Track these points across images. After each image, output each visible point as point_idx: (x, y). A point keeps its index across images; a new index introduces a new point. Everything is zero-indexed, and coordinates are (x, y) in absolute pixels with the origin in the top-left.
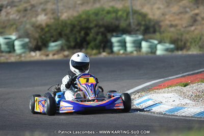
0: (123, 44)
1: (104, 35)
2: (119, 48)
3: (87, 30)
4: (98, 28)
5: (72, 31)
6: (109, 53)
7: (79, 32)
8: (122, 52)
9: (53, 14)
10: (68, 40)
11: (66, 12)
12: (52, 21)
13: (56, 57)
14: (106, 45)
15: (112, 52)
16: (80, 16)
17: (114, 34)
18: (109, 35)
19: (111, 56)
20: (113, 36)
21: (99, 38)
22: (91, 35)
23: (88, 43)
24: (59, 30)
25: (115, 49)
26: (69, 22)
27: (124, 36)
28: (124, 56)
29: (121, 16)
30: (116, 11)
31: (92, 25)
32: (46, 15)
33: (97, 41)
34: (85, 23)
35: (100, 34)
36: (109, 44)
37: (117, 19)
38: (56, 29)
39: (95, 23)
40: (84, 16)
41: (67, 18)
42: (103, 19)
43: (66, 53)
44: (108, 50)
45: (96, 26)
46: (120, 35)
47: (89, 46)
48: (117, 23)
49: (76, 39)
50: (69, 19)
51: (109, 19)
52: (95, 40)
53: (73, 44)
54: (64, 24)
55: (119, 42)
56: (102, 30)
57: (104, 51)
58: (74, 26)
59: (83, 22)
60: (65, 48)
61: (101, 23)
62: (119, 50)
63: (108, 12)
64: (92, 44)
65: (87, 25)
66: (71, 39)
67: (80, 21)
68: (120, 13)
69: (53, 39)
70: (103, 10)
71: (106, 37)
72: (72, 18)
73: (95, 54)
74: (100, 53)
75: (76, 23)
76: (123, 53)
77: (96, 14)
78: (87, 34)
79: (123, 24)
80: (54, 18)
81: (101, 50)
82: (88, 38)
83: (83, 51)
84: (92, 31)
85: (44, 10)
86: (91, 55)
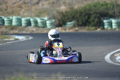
0: (110, 24)
1: (99, 18)
2: (108, 26)
3: (89, 15)
5: (80, 15)
6: (102, 29)
7: (85, 16)
8: (109, 28)
9: (69, 5)
10: (78, 21)
12: (69, 9)
13: (71, 31)
14: (100, 24)
15: (104, 28)
16: (85, 7)
17: (105, 18)
18: (102, 19)
19: (103, 31)
20: (104, 19)
21: (96, 20)
22: (92, 18)
23: (90, 23)
24: (73, 15)
25: (106, 27)
26: (79, 10)
27: (111, 19)
28: (111, 31)
29: (110, 8)
30: (107, 5)
31: (92, 12)
32: (65, 6)
33: (95, 22)
35: (97, 18)
36: (102, 24)
37: (107, 9)
38: (71, 15)
39: (94, 11)
40: (88, 7)
41: (77, 8)
42: (99, 9)
43: (77, 29)
44: (101, 27)
45: (95, 13)
46: (108, 18)
47: (90, 25)
48: (107, 11)
49: (82, 21)
50: (79, 8)
51: (102, 9)
52: (94, 21)
53: (80, 23)
54: (76, 12)
55: (108, 22)
56: (98, 15)
57: (99, 28)
58: (81, 13)
59: (87, 11)
60: (76, 25)
61: (97, 11)
62: (108, 28)
63: (102, 5)
64: (92, 24)
65: (89, 12)
66: (80, 20)
67: (85, 10)
68: (109, 6)
69: (69, 20)
70: (99, 4)
71: (100, 19)
73: (94, 30)
74: (96, 29)
75: (83, 11)
76: (110, 29)
77: (95, 6)
78: (89, 18)
79: (111, 12)
80: (70, 8)
81: (97, 27)
82: (90, 20)
83: (87, 27)
84: (92, 16)
85: (64, 3)
86: (91, 30)
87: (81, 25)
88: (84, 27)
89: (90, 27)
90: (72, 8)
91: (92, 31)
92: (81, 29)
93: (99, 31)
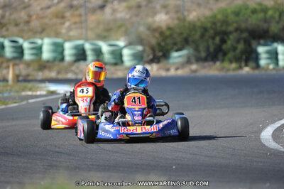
0: (274, 56)
1: (247, 42)
2: (269, 61)
3: (224, 35)
4: (239, 32)
5: (202, 36)
6: (253, 68)
7: (213, 38)
8: (271, 67)
9: (177, 12)
10: (197, 49)
11: (195, 10)
12: (176, 22)
13: (180, 72)
14: (250, 57)
15: (258, 66)
16: (214, 16)
17: (262, 42)
18: (254, 43)
19: (256, 72)
20: (259, 44)
21: (241, 46)
22: (229, 43)
23: (225, 54)
24: (185, 35)
25: (263, 62)
26: (199, 24)
27: (275, 45)
28: (274, 72)
29: (272, 17)
30: (265, 10)
31: (231, 28)
32: (167, 13)
33: (238, 51)
34: (222, 26)
35: (242, 42)
36: (254, 55)
37: (265, 21)
38: (181, 34)
39: (235, 25)
40: (219, 16)
41: (196, 19)
42: (247, 20)
43: (194, 67)
44: (252, 64)
45: (236, 30)
46: (269, 43)
47: (226, 58)
48: (265, 26)
49: (208, 48)
50: (199, 20)
51: (254, 21)
52: (235, 49)
53: (203, 54)
54: (193, 27)
55: (268, 52)
56: (245, 35)
57: (246, 65)
58: (205, 29)
59: (219, 25)
60: (193, 60)
61: (243, 25)
62: (268, 64)
63: (254, 12)
64: (230, 55)
65: (224, 28)
66: (201, 48)
67: (214, 23)
68: (270, 13)
69: (176, 47)
70: (246, 9)
71: (250, 45)
72: (203, 19)
73: (234, 70)
74: (241, 68)
75: (209, 25)
76: (274, 69)
77: (237, 14)
78: (223, 41)
79: (274, 28)
80: (178, 19)
81: (243, 64)
82: (224, 47)
83: (218, 64)
84: (231, 37)
85: (165, 7)
86: (228, 70)
87: (205, 60)
88: (211, 63)
89: (226, 64)
90: (183, 20)
91: (231, 73)
92: (204, 67)
93: (248, 72)
